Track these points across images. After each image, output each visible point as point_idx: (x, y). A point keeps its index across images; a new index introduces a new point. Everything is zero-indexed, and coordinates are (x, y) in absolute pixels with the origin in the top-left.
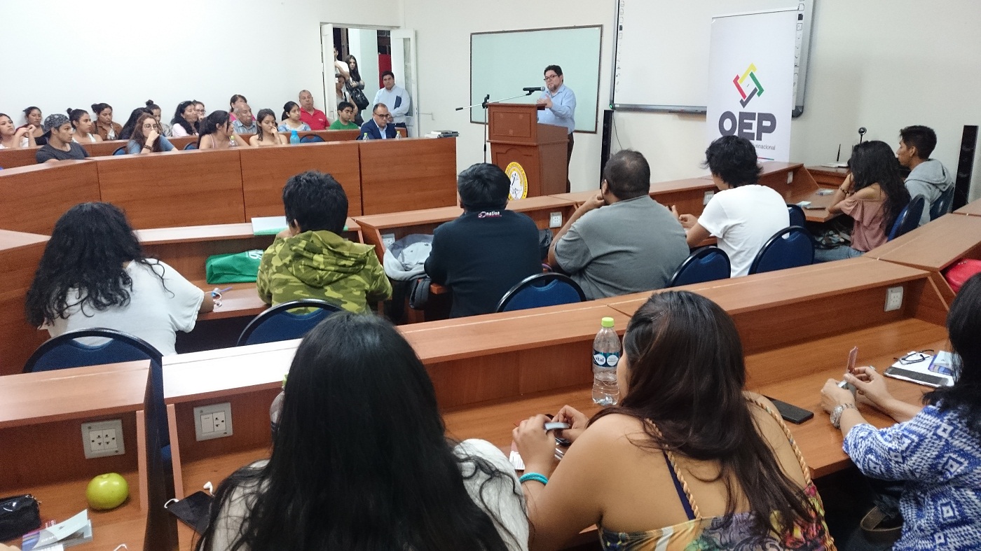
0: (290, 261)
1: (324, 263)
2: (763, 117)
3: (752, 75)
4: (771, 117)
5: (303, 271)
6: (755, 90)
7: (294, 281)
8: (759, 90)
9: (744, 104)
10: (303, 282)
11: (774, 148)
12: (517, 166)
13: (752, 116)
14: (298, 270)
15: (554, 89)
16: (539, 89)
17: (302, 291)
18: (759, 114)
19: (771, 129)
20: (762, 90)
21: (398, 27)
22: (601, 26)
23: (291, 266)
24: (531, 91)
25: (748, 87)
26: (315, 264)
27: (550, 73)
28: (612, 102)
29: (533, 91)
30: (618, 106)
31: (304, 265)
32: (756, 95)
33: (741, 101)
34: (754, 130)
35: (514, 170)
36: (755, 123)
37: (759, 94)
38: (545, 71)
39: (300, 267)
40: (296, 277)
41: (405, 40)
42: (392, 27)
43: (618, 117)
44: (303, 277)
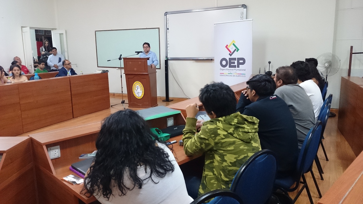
0: (233, 131)
1: (250, 129)
2: (239, 59)
3: (234, 44)
4: (243, 59)
5: (242, 135)
6: (235, 50)
7: (238, 142)
8: (237, 49)
9: (231, 55)
10: (242, 141)
11: (245, 70)
12: (138, 83)
13: (235, 59)
14: (239, 135)
15: (148, 52)
16: (141, 52)
17: (243, 146)
18: (237, 58)
19: (243, 63)
20: (238, 50)
21: (55, 29)
22: (159, 28)
23: (235, 134)
24: (138, 53)
25: (232, 49)
26: (246, 130)
27: (146, 45)
28: (167, 57)
29: (139, 53)
30: (170, 58)
31: (242, 132)
32: (236, 51)
33: (230, 54)
34: (236, 64)
35: (137, 85)
36: (236, 62)
37: (237, 51)
38: (143, 45)
39: (240, 133)
40: (239, 139)
41: (60, 34)
42: (53, 29)
43: (170, 62)
44: (243, 139)
